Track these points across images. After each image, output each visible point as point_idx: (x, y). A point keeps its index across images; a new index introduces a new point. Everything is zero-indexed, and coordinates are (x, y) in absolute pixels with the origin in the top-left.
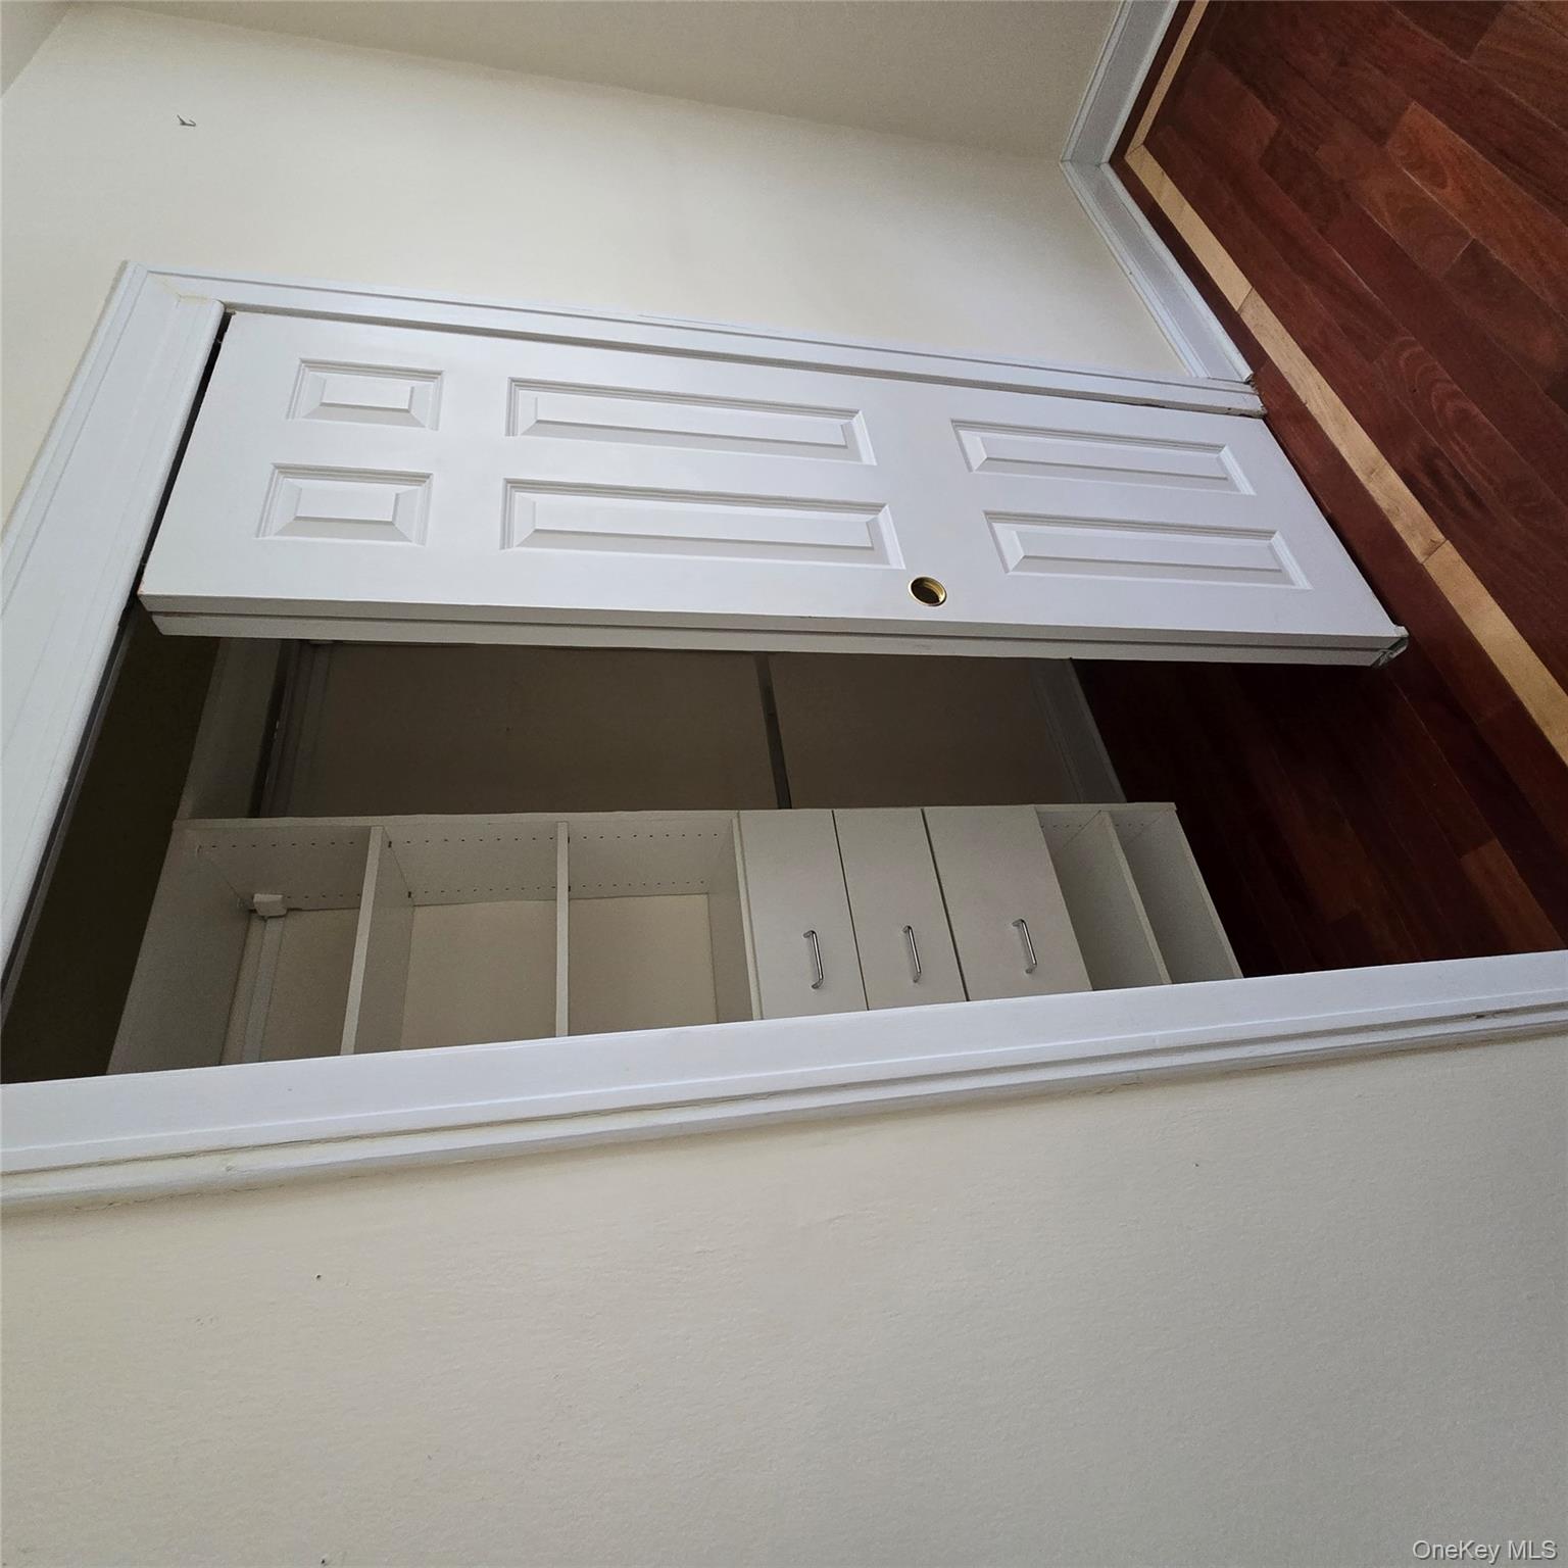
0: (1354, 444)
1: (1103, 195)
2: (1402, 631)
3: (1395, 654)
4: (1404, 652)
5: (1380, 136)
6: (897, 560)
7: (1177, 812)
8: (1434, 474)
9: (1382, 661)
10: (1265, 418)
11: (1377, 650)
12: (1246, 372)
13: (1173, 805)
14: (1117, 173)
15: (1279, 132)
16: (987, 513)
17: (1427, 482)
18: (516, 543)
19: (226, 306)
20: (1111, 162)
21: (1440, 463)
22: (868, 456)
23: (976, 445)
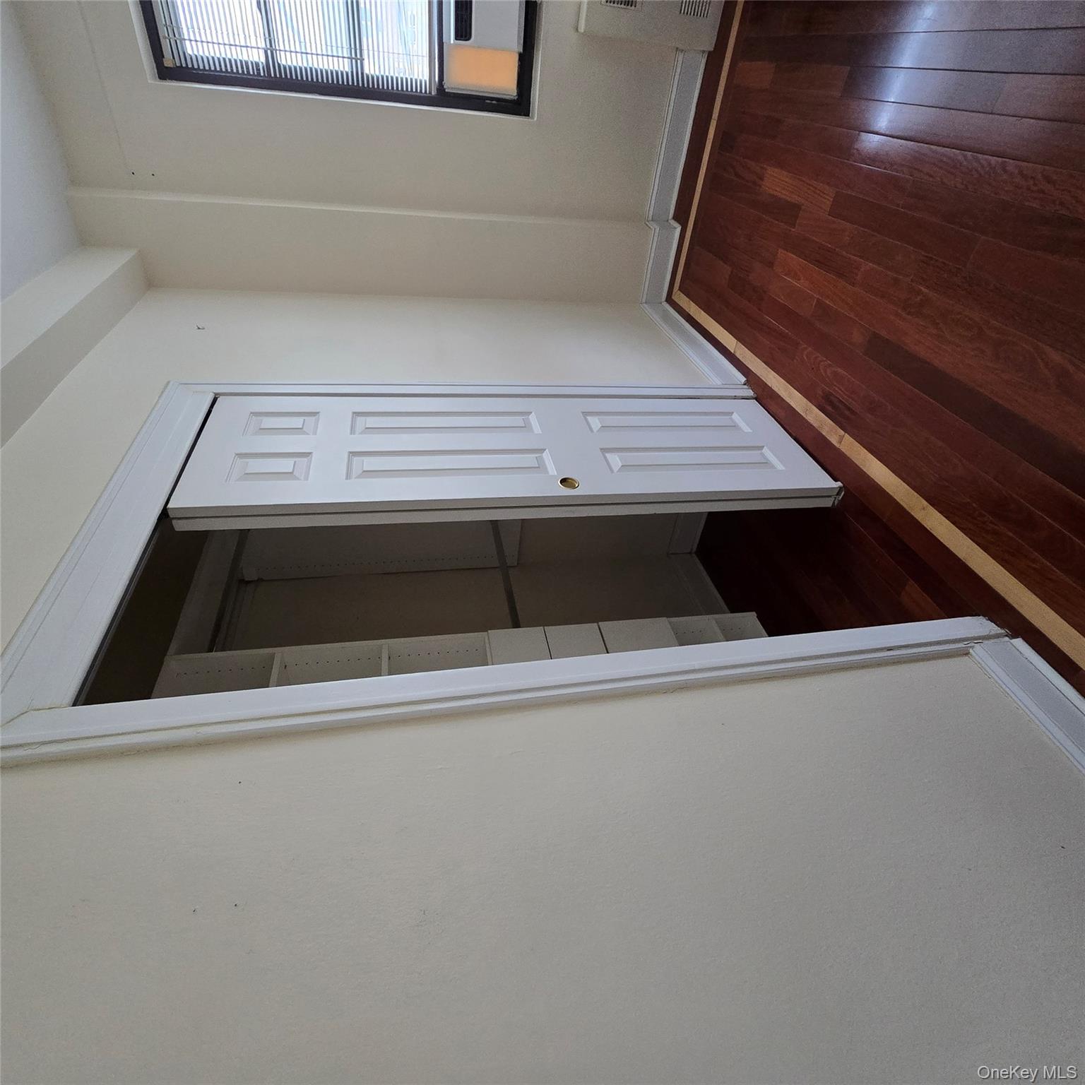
0: (796, 400)
1: (666, 318)
2: (839, 484)
3: (841, 497)
4: (844, 495)
5: (771, 264)
6: (552, 470)
7: (757, 617)
8: (831, 403)
9: (836, 503)
10: (756, 399)
11: (830, 496)
12: (743, 379)
13: (754, 613)
14: (671, 305)
15: (732, 272)
16: (601, 449)
17: (830, 408)
18: (354, 477)
19: (216, 394)
20: (667, 301)
21: (832, 398)
22: (537, 429)
23: (595, 422)
